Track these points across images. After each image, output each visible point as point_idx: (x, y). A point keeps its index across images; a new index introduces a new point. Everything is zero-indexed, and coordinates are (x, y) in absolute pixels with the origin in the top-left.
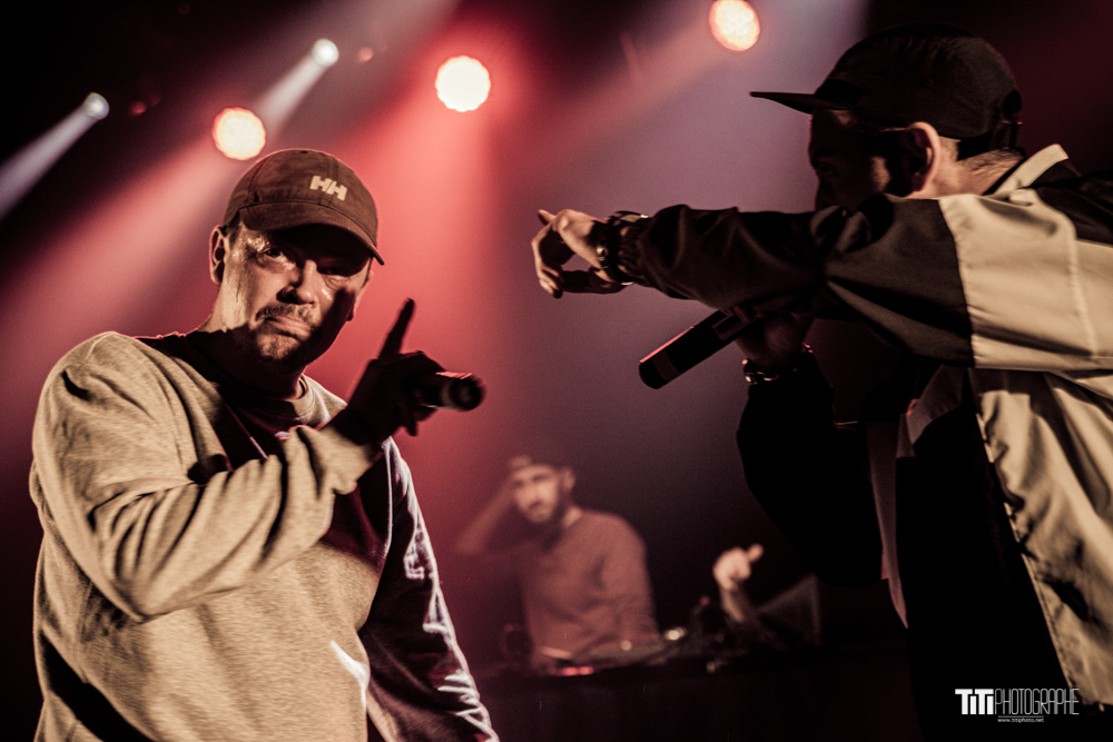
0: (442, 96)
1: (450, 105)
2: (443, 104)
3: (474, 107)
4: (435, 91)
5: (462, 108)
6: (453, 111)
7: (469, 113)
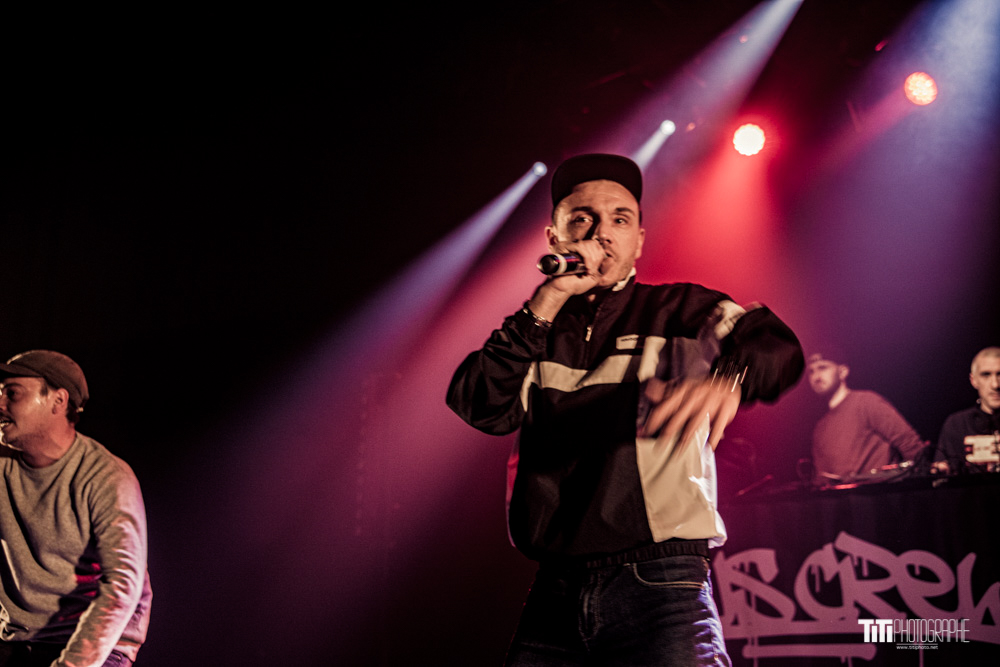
0: (736, 148)
1: (742, 152)
2: (737, 152)
3: (756, 152)
4: (733, 145)
5: (749, 154)
6: (745, 155)
7: (753, 156)
